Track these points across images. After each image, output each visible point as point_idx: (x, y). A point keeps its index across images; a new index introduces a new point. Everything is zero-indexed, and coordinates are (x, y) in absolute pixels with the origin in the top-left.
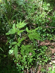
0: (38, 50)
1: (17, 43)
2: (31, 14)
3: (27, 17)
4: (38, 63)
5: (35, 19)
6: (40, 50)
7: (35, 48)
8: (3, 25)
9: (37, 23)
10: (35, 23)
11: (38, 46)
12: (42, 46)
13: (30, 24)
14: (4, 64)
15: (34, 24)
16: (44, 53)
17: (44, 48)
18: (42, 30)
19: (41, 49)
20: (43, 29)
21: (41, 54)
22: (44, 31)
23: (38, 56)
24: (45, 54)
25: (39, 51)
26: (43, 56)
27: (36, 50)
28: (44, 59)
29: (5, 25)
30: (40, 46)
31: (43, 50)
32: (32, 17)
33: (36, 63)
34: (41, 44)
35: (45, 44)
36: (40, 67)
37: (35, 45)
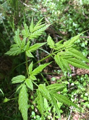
0: (73, 84)
1: (27, 77)
2: (57, 13)
3: (49, 18)
4: (72, 108)
5: (64, 22)
6: (77, 83)
7: (67, 79)
8: (5, 36)
9: (70, 30)
10: (65, 30)
11: (73, 76)
12: (80, 76)
13: (56, 32)
14: (8, 112)
15: (64, 33)
16: (84, 89)
17: (85, 79)
18: (79, 43)
19: (78, 80)
20: (81, 42)
21: (78, 91)
22: (83, 45)
23: (72, 96)
24: (85, 92)
25: (75, 85)
26: (82, 96)
27: (69, 83)
28: (85, 102)
29: (7, 36)
30: (77, 75)
31: (81, 83)
32: (60, 18)
33: (69, 109)
34: (78, 72)
35: (87, 72)
36: (76, 115)
37: (67, 74)
